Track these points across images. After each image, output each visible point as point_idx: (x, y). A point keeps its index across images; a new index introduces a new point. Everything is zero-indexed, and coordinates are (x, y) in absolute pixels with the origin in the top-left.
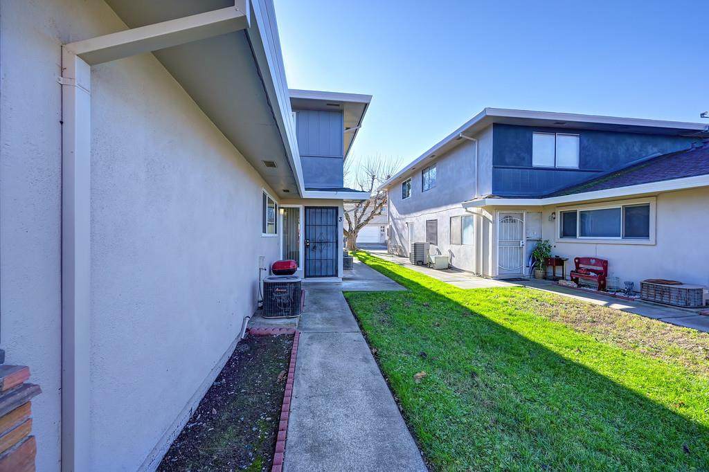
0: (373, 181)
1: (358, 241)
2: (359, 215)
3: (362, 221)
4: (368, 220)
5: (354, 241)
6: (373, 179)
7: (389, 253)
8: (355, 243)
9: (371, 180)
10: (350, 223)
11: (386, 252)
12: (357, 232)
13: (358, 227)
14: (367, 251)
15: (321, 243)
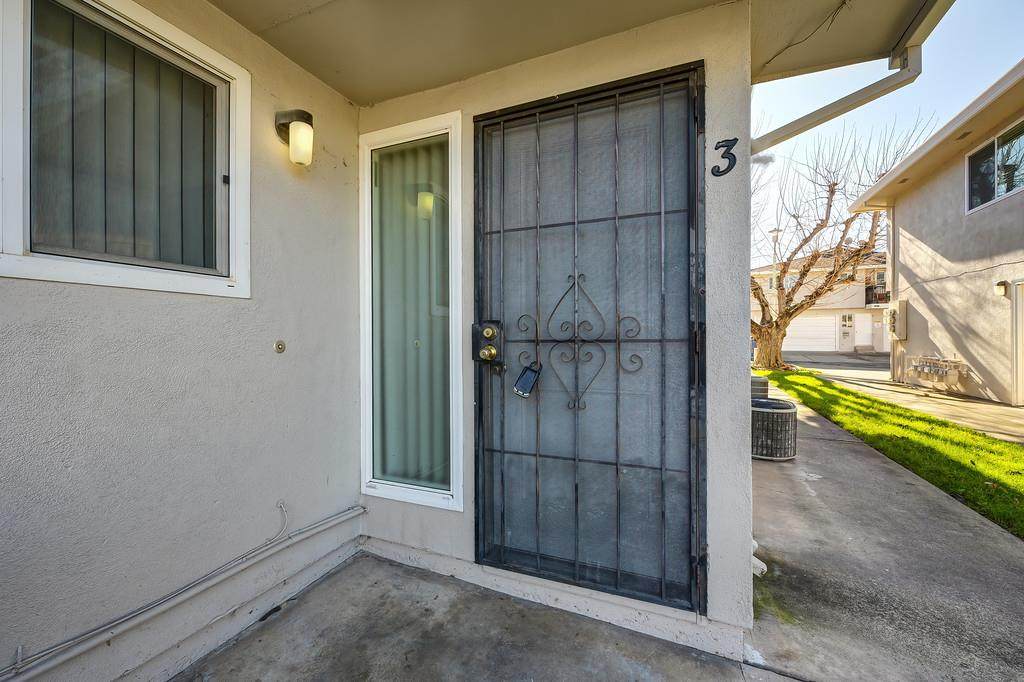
0: (830, 199)
1: (787, 346)
2: (789, 283)
3: (798, 299)
4: (817, 294)
5: (778, 346)
6: (832, 192)
7: (897, 382)
8: (779, 353)
9: (826, 194)
10: (764, 306)
11: (886, 375)
12: (786, 325)
13: (788, 314)
14: (815, 370)
15: (574, 342)
